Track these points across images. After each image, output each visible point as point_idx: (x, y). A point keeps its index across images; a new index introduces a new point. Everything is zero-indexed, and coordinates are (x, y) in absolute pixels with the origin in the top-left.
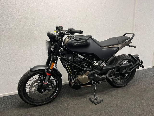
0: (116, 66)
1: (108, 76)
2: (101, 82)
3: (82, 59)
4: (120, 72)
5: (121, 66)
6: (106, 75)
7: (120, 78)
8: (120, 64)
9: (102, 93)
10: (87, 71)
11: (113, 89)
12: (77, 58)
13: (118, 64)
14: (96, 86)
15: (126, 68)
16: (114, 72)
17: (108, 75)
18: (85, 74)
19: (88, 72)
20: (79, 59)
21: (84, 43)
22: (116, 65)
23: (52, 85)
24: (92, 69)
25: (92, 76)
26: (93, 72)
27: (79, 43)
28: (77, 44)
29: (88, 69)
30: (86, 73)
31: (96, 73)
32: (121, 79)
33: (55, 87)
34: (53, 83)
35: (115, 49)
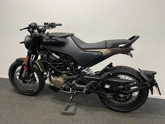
3: (57, 59)
6: (86, 86)
10: (64, 74)
17: (88, 86)
18: (62, 77)
19: (65, 76)
20: (53, 59)
21: (53, 40)
27: (49, 40)
29: (65, 72)
31: (75, 80)
33: (33, 81)
34: (30, 77)
35: (96, 54)
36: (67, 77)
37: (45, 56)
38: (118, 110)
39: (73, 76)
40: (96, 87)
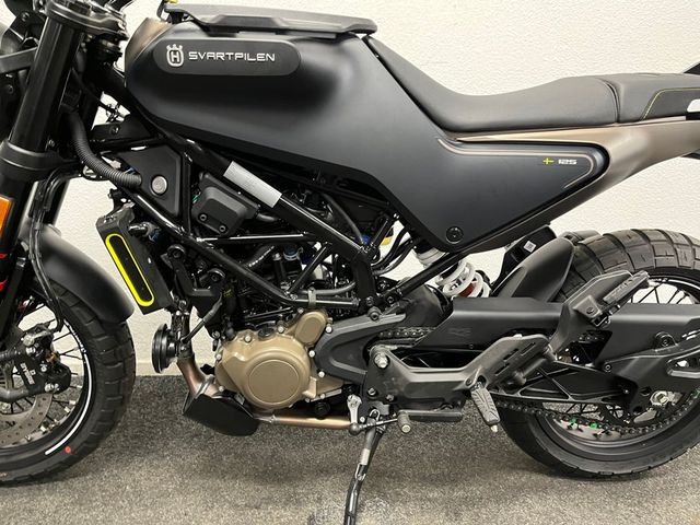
0: (565, 310)
1: (481, 379)
2: (412, 418)
4: (599, 367)
5: (606, 314)
6: (466, 371)
7: (601, 409)
8: (599, 300)
9: (434, 494)
10: (308, 307)
11: (535, 477)
12: (212, 193)
13: (583, 300)
14: (370, 435)
15: (656, 343)
16: (541, 354)
17: (487, 372)
18: (292, 334)
19: (315, 319)
20: (237, 207)
21: (260, 57)
22: (569, 301)
23: (23, 366)
24: (355, 302)
25: (351, 357)
26: (364, 323)
27: (210, 54)
28: (193, 55)
29: (318, 297)
30: (299, 328)
31: (386, 340)
32: (609, 421)
33: (48, 387)
34: (24, 358)
35: (568, 159)
36: (329, 329)
37: (160, 185)
38: (609, 471)
39: (375, 318)
40: (527, 372)
